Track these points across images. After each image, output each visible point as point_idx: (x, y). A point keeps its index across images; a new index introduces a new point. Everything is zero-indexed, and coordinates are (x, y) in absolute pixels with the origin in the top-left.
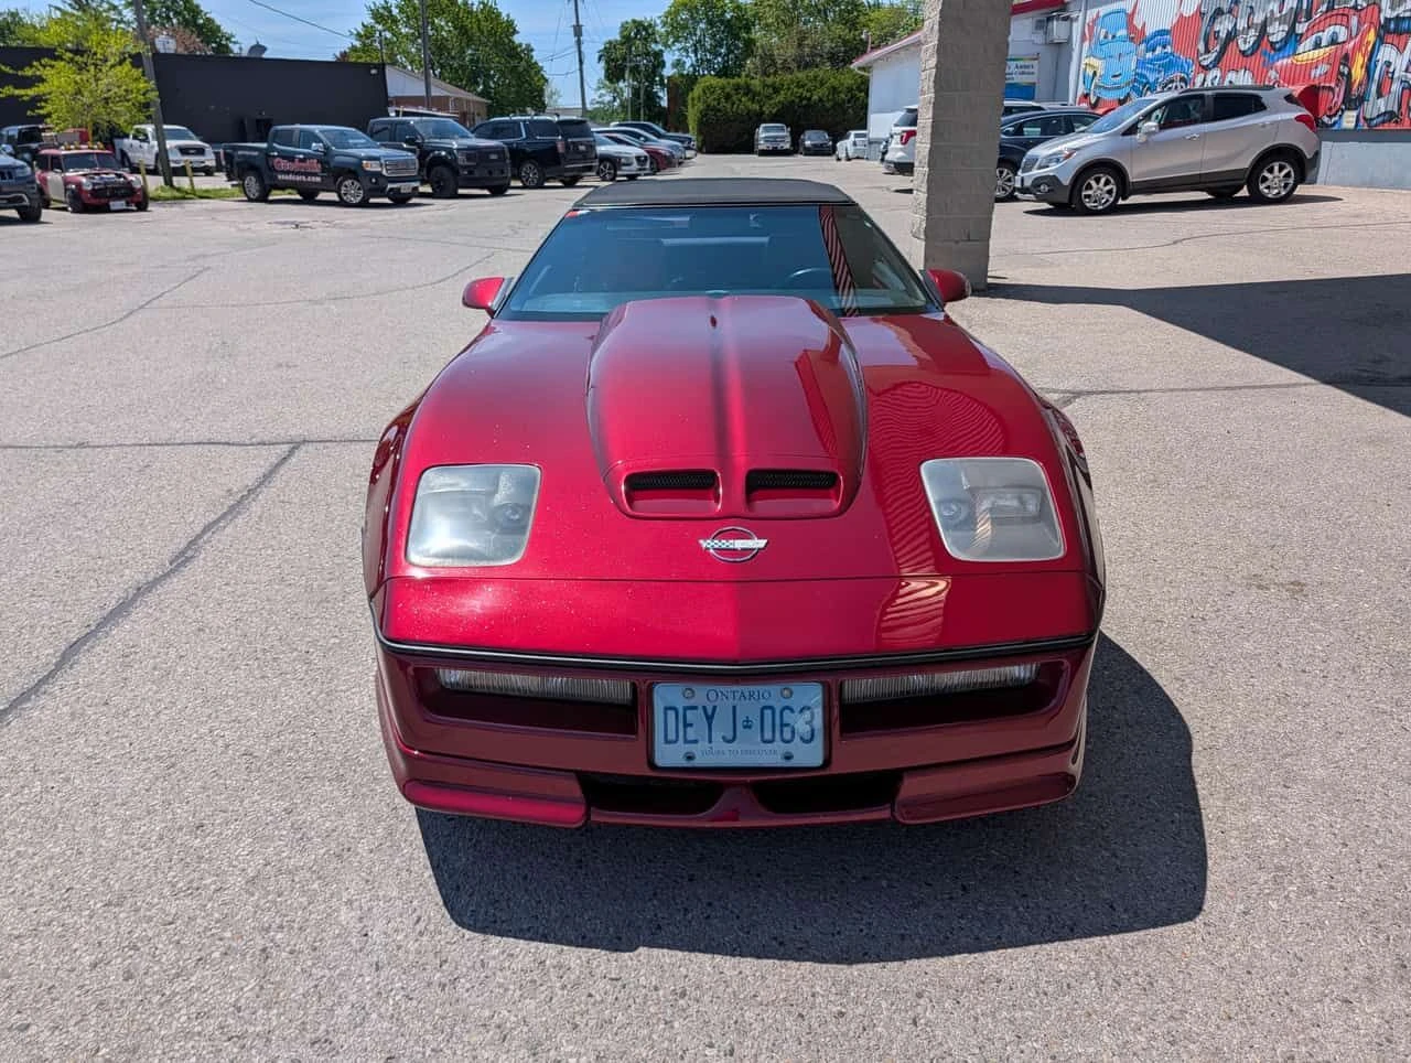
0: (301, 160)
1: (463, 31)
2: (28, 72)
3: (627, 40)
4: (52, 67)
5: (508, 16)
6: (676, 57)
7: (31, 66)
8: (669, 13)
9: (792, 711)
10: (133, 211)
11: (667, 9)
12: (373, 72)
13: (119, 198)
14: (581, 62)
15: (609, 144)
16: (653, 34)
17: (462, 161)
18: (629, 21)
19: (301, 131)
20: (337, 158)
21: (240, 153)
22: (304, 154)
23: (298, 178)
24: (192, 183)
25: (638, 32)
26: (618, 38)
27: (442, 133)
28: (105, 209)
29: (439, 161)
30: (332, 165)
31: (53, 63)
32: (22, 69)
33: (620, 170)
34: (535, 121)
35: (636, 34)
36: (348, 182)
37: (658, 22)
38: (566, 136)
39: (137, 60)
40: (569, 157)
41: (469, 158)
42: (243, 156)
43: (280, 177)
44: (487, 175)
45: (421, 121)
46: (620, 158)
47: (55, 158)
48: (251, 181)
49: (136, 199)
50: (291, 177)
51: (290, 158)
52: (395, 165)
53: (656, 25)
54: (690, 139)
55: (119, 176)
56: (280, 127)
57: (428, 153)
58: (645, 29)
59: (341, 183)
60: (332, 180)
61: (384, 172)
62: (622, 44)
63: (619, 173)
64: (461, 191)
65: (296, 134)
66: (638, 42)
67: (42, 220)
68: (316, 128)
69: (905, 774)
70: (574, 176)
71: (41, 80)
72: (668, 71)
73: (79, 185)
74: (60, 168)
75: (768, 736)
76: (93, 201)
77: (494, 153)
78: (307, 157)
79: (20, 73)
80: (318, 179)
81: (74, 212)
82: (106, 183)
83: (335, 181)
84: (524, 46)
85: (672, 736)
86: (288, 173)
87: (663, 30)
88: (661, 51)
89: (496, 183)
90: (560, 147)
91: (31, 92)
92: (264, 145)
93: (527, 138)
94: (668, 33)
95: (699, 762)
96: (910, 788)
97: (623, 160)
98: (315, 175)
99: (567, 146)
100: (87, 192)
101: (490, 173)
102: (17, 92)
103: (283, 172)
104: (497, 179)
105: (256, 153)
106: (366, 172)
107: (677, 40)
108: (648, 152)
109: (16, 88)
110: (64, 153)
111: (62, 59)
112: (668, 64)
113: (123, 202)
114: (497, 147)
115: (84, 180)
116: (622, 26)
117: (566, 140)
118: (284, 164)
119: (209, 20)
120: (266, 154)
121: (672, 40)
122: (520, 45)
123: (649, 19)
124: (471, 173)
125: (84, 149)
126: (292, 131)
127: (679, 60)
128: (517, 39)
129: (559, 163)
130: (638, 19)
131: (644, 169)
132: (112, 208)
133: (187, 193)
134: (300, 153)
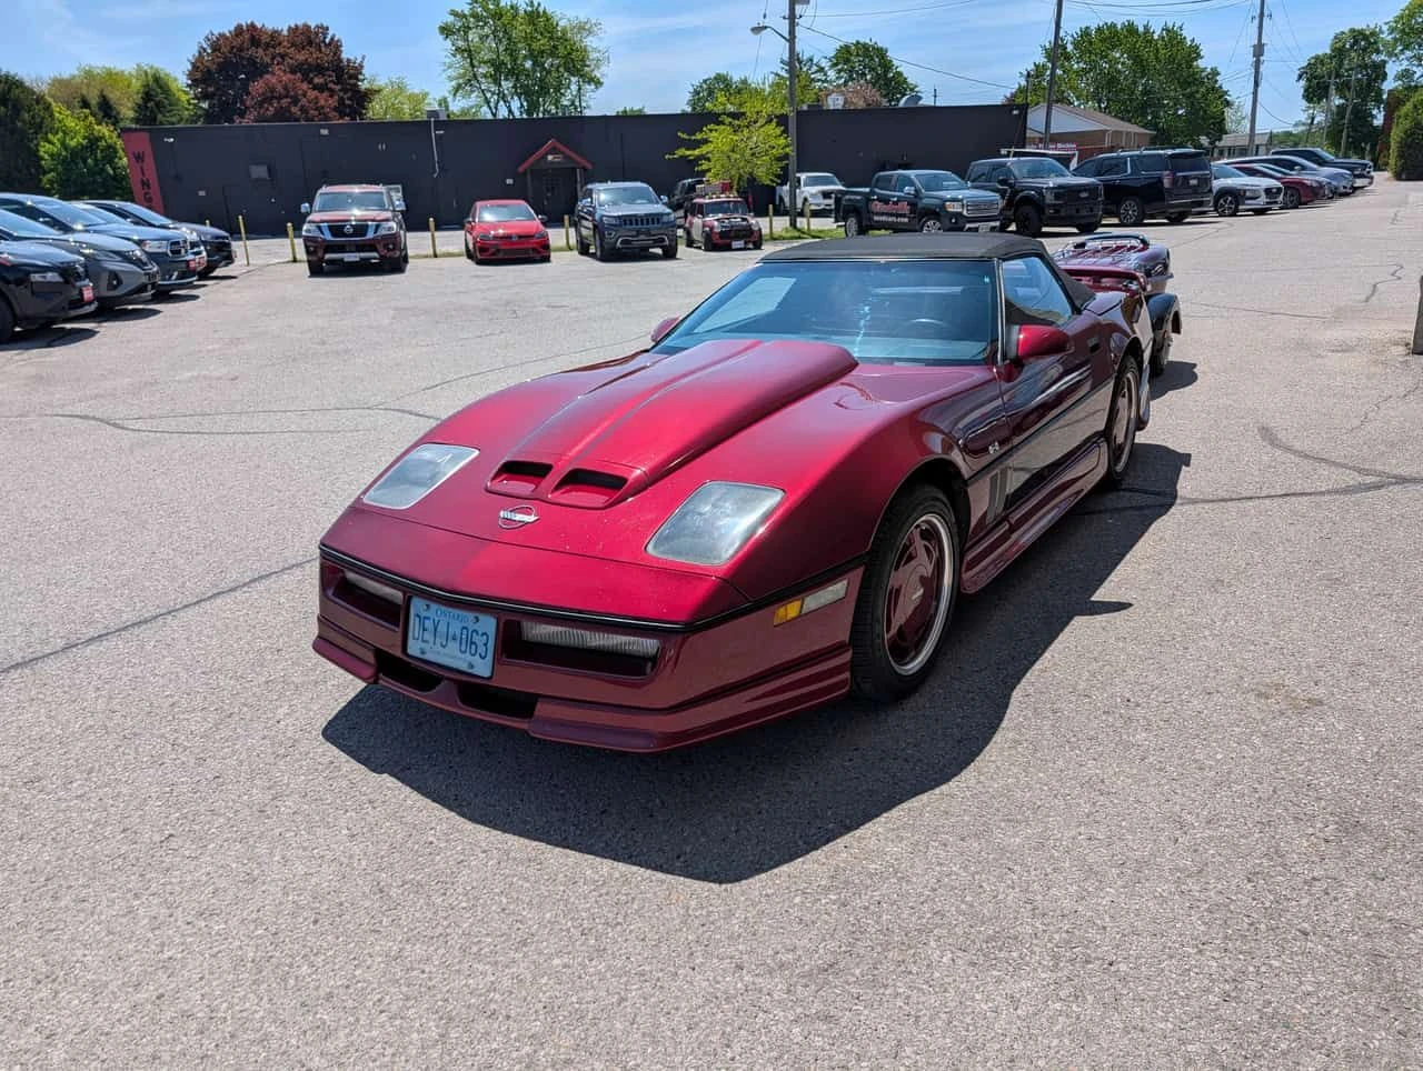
0: (895, 203)
1: (1137, 59)
2: (699, 136)
3: (1339, 52)
4: (716, 130)
5: (1193, 40)
6: (1403, 68)
7: (701, 131)
8: (1401, 17)
9: (477, 633)
10: (749, 249)
11: (1398, 13)
12: (1015, 112)
13: (737, 238)
14: (1257, 84)
15: (1240, 176)
16: (1376, 43)
17: (1049, 198)
18: (1346, 30)
19: (900, 175)
20: (924, 201)
21: (847, 197)
22: (898, 197)
23: (890, 219)
24: (809, 224)
25: (1356, 42)
26: (1328, 51)
27: (1036, 172)
28: (728, 248)
29: (1028, 200)
30: (920, 206)
31: (717, 127)
32: (694, 134)
33: (1244, 204)
34: (1145, 156)
35: (1352, 46)
36: (930, 223)
37: (1385, 28)
38: (1174, 170)
39: (782, 120)
40: (1175, 192)
41: (1057, 197)
42: (850, 200)
43: (876, 218)
44: (1074, 212)
45: (1019, 162)
46: (1245, 191)
47: (701, 205)
48: (852, 222)
49: (752, 239)
50: (884, 218)
51: (885, 200)
52: (976, 205)
53: (1382, 32)
54: (1366, 165)
55: (744, 220)
56: (882, 173)
57: (1018, 192)
58: (1365, 38)
59: (925, 222)
60: (917, 220)
61: (965, 213)
62: (1331, 58)
63: (1241, 207)
64: (1045, 229)
65: (895, 178)
66: (1353, 54)
67: (678, 256)
68: (912, 173)
69: (540, 699)
70: (1184, 212)
71: (706, 141)
72: (1389, 85)
73: (712, 228)
74: (702, 214)
75: (463, 649)
76: (720, 241)
77: (1085, 190)
78: (900, 199)
79: (693, 138)
80: (906, 220)
81: (706, 250)
82: (732, 226)
83: (920, 221)
84: (1209, 70)
85: (416, 635)
86: (882, 214)
87: (1389, 38)
88: (1384, 62)
89: (1083, 221)
90: (1167, 183)
91: (697, 152)
92: (867, 190)
93: (1131, 174)
94: (1395, 40)
95: (429, 656)
96: (542, 709)
97: (1248, 194)
98: (904, 216)
99: (1174, 181)
100: (716, 233)
101: (1078, 211)
102: (688, 153)
103: (877, 214)
104: (1084, 217)
105: (859, 198)
106: (948, 212)
107: (1407, 47)
108: (1283, 183)
109: (688, 149)
110: (707, 201)
111: (724, 124)
112: (1390, 77)
113: (742, 242)
114: (1093, 184)
115: (716, 223)
116: (1336, 38)
117: (1175, 174)
118: (878, 206)
119: (900, 74)
120: (867, 198)
121: (1400, 48)
122: (1204, 70)
123: (1372, 26)
124: (1057, 211)
125: (723, 198)
126: (892, 176)
127: (1407, 70)
128: (1201, 63)
129: (1163, 199)
130: (1358, 27)
131: (1276, 203)
132: (734, 247)
133: (804, 233)
134: (894, 197)
